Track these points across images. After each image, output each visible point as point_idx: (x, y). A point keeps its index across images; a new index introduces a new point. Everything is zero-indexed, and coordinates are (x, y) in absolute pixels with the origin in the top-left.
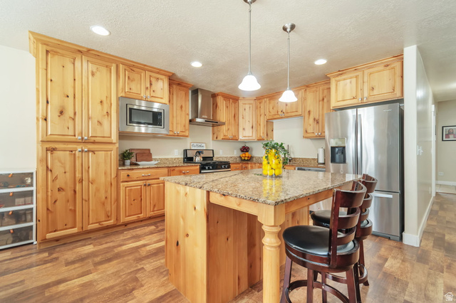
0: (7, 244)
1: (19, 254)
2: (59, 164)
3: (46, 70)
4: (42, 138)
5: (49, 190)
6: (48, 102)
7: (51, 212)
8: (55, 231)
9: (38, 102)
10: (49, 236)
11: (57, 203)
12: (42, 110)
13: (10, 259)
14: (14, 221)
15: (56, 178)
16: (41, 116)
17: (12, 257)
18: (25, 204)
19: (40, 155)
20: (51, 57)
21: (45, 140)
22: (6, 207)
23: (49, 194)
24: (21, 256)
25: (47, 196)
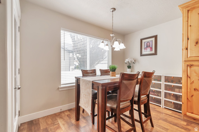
0: (171, 108)
1: (174, 115)
2: (195, 74)
3: (188, 21)
4: (185, 59)
5: (189, 88)
6: (188, 39)
7: (190, 101)
8: (192, 113)
9: (183, 40)
10: (188, 114)
11: (193, 97)
12: (185, 44)
13: (170, 115)
14: (174, 99)
15: (193, 82)
16: (184, 48)
17: (171, 115)
18: (179, 92)
19: (184, 68)
20: (191, 13)
21: (186, 60)
22: (171, 91)
23: (189, 90)
24: (174, 117)
25: (187, 91)
